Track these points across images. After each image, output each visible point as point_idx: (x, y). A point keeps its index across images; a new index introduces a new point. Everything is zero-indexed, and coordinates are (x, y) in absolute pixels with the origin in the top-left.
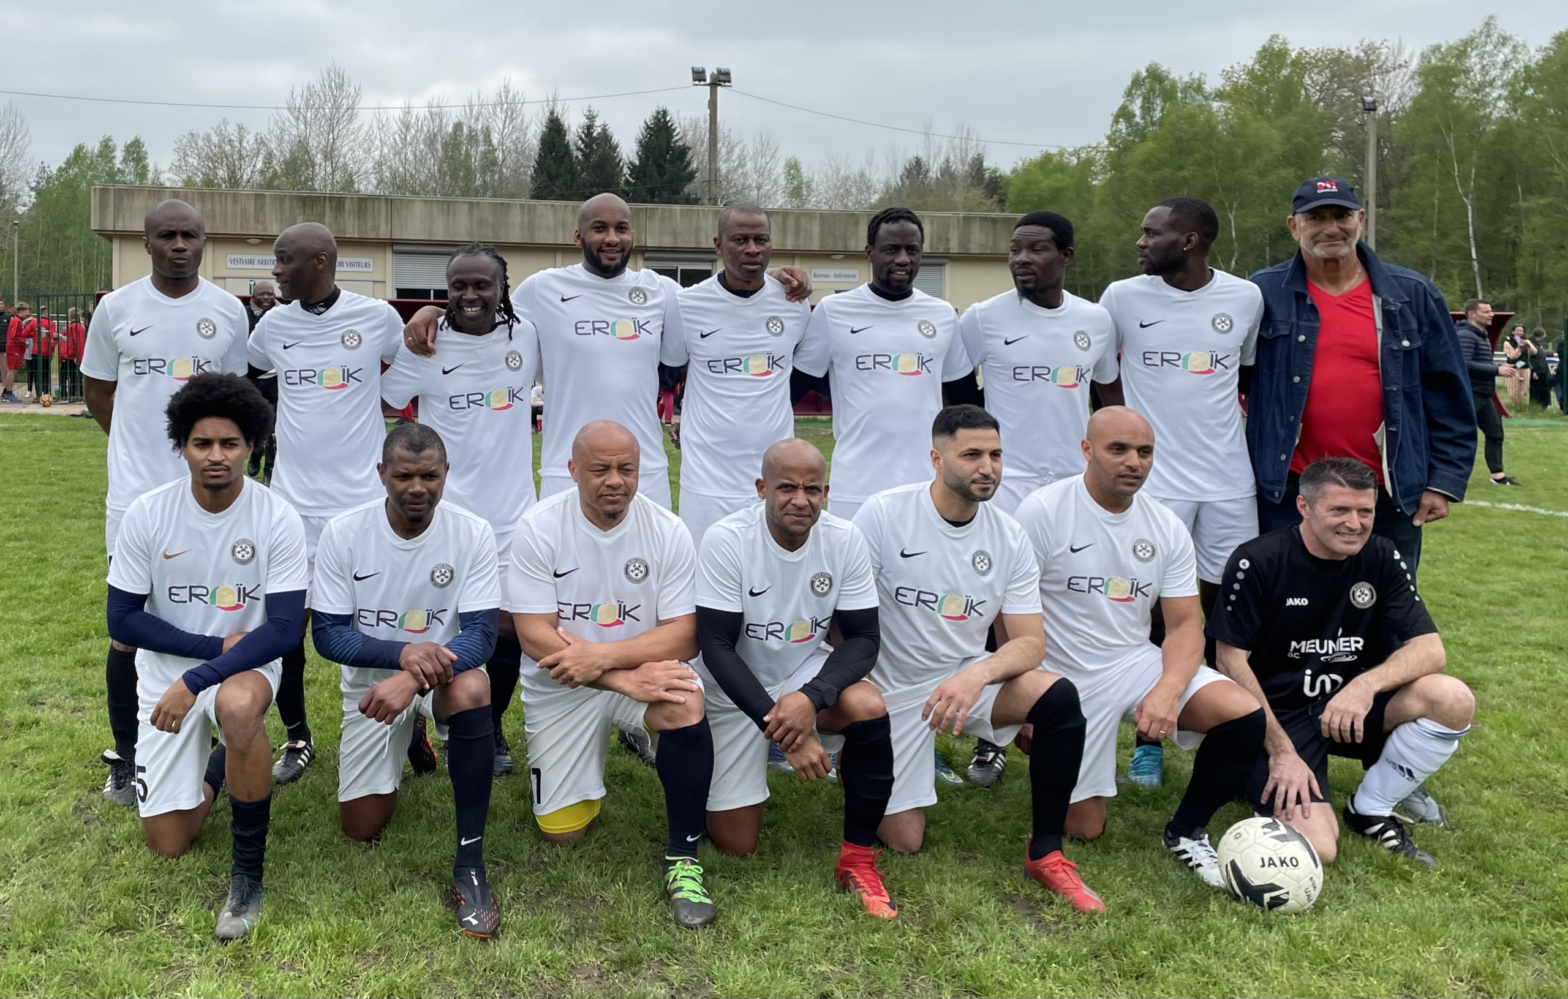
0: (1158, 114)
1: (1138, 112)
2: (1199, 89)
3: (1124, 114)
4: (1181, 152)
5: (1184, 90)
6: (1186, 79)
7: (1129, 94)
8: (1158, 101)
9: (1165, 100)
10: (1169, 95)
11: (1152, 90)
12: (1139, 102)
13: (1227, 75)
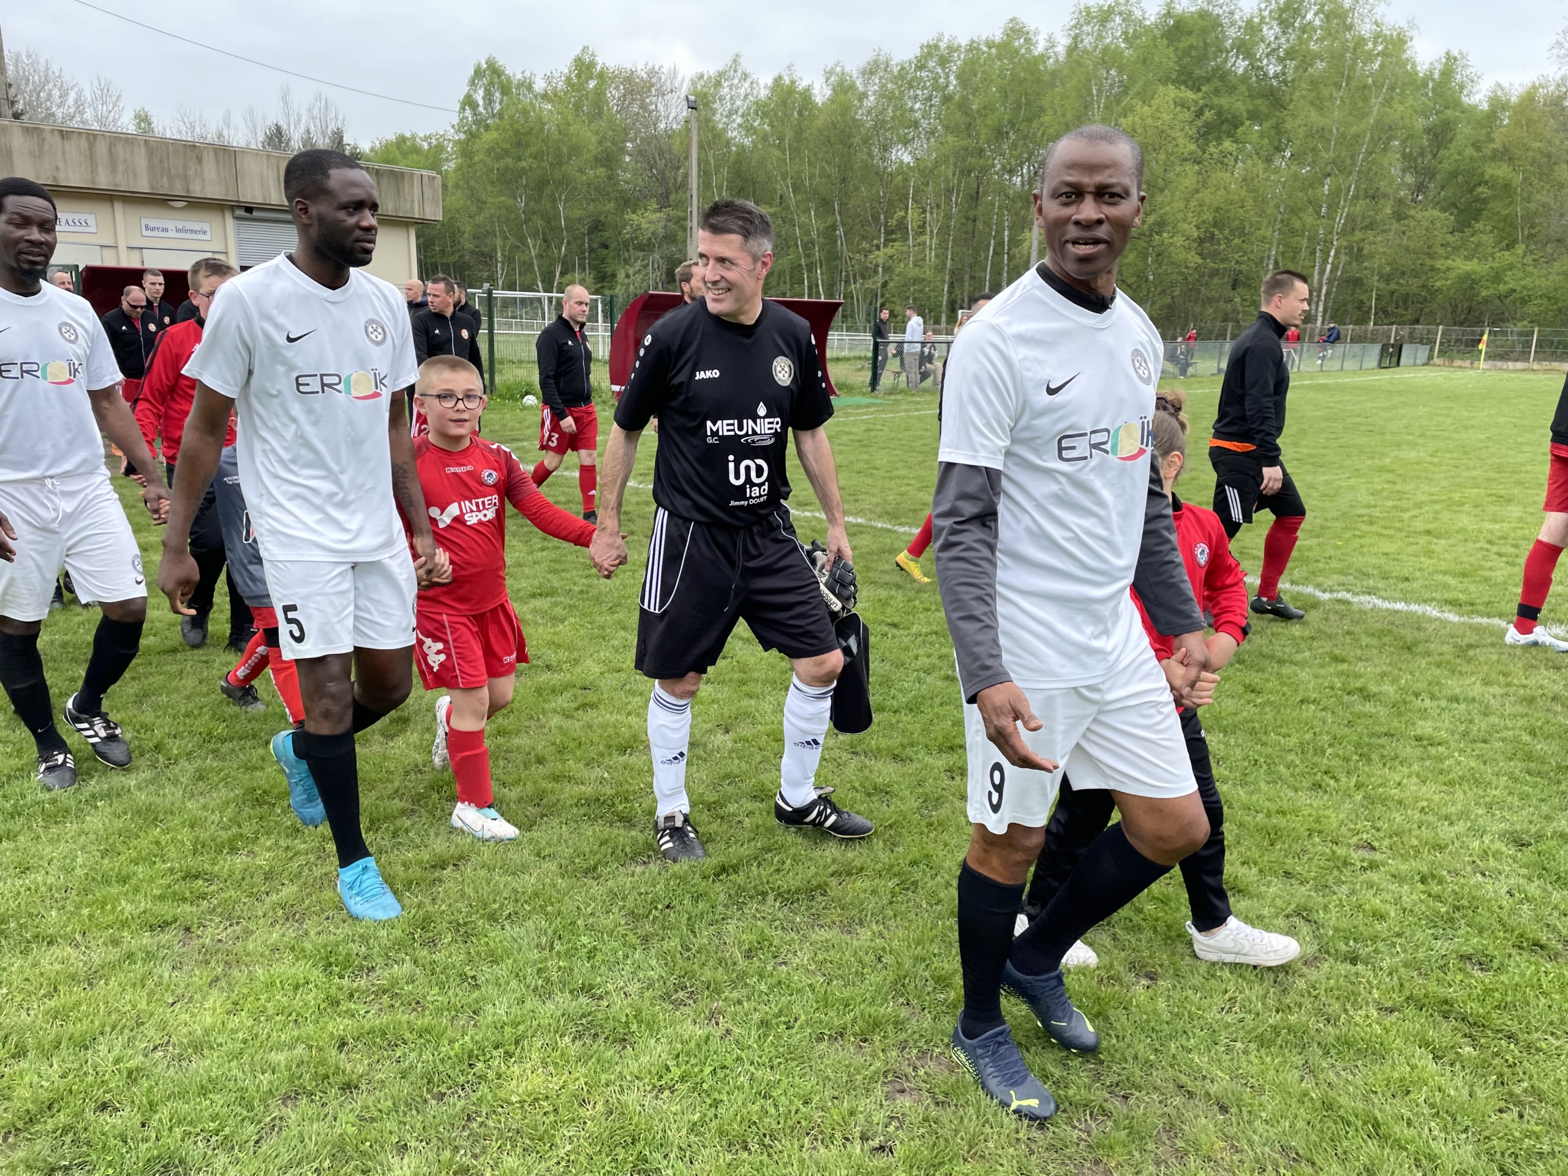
0: (497, 107)
1: (481, 102)
2: (530, 88)
3: (469, 102)
4: (519, 144)
5: (518, 87)
6: (519, 76)
7: (472, 83)
8: (498, 94)
9: (503, 93)
10: (505, 90)
11: (491, 83)
12: (481, 92)
13: (548, 79)
